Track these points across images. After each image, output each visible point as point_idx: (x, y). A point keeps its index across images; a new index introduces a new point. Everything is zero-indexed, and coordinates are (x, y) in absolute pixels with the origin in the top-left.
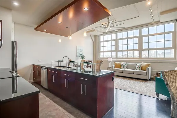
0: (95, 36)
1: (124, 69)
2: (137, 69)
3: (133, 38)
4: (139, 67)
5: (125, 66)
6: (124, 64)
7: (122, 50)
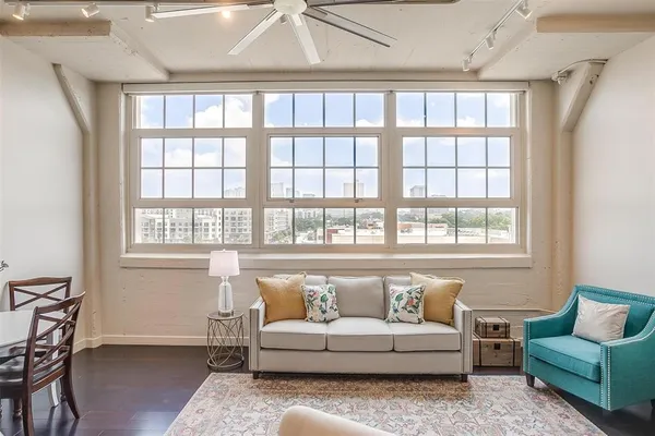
0: (98, 86)
1: (327, 322)
2: (403, 315)
3: (355, 133)
4: (416, 307)
5: (329, 303)
6: (318, 285)
7: (291, 201)
